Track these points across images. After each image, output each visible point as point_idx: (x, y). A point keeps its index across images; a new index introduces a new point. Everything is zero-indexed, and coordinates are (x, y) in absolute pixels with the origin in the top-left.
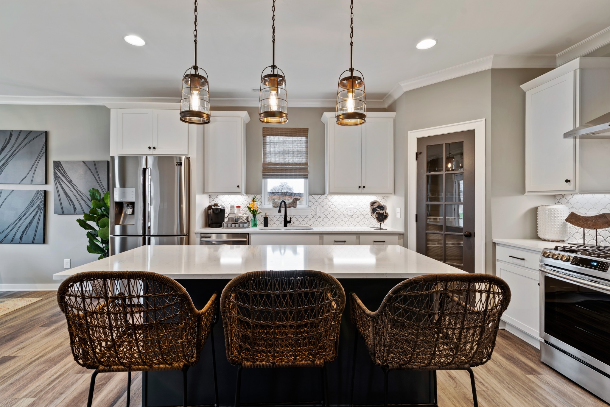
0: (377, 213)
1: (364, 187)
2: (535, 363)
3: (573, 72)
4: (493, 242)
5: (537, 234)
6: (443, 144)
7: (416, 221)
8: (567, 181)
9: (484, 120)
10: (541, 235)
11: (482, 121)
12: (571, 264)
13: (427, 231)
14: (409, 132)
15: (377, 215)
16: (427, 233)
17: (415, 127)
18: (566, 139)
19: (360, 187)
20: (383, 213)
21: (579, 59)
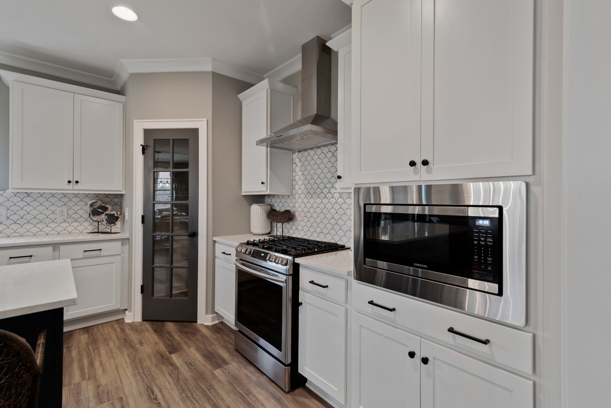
0: (106, 215)
1: (77, 182)
2: (229, 352)
3: (266, 90)
4: (213, 240)
5: (250, 230)
6: (170, 139)
7: (143, 222)
8: (262, 183)
9: (206, 120)
10: (252, 231)
11: (204, 121)
12: (251, 256)
13: (155, 234)
14: (135, 121)
15: (106, 217)
16: (153, 236)
17: (141, 117)
18: (259, 147)
19: (69, 182)
20: (114, 214)
21: (267, 80)
